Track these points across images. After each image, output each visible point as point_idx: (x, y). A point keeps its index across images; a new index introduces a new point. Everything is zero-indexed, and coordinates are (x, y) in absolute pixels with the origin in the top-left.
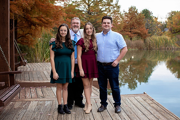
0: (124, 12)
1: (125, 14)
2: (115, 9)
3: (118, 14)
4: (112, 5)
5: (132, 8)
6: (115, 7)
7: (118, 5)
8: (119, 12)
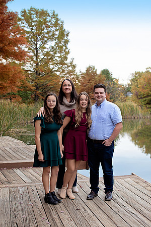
0: (81, 72)
1: (82, 75)
2: (70, 68)
3: (74, 75)
4: (66, 64)
5: (90, 67)
6: (69, 66)
7: (74, 64)
8: (75, 73)
